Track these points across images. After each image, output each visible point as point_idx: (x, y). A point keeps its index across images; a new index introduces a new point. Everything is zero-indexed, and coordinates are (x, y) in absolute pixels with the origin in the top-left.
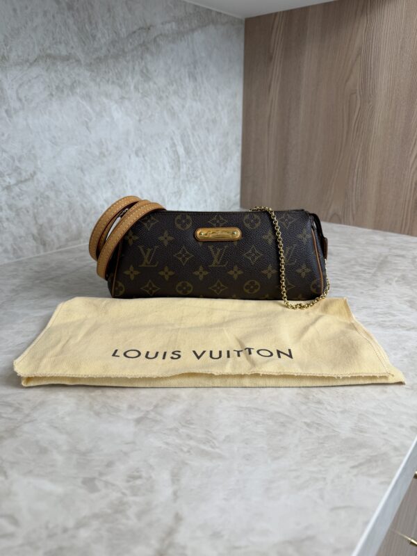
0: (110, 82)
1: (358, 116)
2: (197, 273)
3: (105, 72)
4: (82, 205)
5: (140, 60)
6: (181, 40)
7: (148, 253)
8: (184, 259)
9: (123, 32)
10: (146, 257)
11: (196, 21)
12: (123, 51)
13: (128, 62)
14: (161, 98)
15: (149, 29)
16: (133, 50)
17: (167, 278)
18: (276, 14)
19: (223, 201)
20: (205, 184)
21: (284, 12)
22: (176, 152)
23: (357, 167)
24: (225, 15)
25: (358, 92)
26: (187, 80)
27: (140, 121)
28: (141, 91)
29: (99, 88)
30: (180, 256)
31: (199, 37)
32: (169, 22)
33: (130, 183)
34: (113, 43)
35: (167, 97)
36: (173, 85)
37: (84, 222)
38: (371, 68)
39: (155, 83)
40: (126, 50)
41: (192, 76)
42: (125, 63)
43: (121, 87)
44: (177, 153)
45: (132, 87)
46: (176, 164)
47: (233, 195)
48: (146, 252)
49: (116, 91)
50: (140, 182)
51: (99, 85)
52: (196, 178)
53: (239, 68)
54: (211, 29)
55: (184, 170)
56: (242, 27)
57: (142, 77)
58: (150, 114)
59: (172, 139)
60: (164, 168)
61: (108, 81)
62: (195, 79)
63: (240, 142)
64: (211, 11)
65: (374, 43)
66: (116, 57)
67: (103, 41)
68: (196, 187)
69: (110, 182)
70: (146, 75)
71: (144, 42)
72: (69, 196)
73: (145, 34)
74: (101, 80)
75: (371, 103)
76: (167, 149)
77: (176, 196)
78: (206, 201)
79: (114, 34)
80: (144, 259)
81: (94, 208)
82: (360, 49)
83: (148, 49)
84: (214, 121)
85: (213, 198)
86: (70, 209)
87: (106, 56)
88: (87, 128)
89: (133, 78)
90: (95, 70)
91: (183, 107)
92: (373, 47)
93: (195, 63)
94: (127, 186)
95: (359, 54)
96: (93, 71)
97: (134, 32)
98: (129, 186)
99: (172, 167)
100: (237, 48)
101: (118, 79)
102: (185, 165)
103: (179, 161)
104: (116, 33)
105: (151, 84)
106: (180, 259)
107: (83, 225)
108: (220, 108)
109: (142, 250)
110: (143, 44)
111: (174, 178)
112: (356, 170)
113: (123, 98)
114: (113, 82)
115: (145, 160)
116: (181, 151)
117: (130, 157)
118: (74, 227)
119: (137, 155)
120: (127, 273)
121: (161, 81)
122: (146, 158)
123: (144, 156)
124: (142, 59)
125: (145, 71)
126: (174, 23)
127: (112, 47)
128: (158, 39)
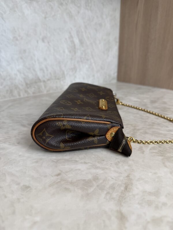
14: (61, 4)
20: (93, 65)
22: (73, 42)
27: (45, 18)
33: (38, 60)
46: (73, 49)
47: (112, 73)
52: (88, 60)
55: (79, 53)
58: (53, 14)
59: (70, 33)
60: (64, 52)
63: (118, 40)
68: (87, 66)
69: (22, 58)
76: (66, 39)
77: (72, 71)
78: (94, 76)
81: (9, 76)
84: (100, 25)
85: (99, 74)
88: (3, 18)
91: (79, 12)
94: (35, 62)
99: (70, 52)
102: (79, 51)
103: (75, 48)
108: (104, 17)
111: (71, 59)
116: (77, 41)
117: (37, 42)
119: (43, 40)
122: (50, 44)
123: (48, 43)
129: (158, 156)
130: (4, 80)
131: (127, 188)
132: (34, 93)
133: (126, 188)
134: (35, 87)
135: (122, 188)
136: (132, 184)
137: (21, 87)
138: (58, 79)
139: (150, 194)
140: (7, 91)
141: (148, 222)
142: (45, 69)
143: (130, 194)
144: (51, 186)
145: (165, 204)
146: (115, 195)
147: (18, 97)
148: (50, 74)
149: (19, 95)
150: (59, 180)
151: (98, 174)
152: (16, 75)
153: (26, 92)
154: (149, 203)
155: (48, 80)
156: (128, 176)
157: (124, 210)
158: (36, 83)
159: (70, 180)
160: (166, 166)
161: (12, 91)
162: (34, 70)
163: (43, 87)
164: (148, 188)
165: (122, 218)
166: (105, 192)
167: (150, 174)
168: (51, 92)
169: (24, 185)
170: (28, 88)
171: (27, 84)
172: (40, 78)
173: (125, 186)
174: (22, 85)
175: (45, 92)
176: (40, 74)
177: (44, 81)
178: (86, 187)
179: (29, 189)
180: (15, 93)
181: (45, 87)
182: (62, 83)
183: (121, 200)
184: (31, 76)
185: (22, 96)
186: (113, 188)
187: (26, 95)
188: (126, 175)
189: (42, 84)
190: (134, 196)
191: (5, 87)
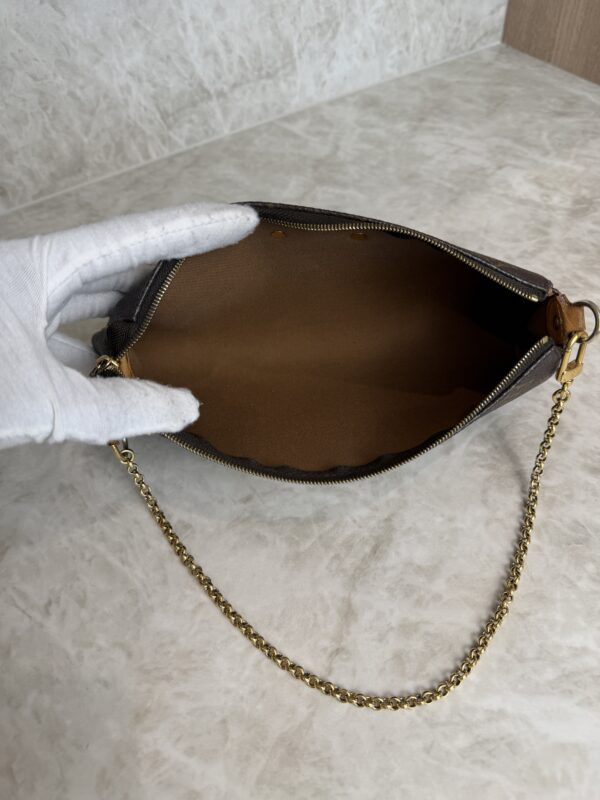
19: (457, 30)
33: (193, 18)
37: (87, 130)
47: (486, 9)
50: (219, 10)
69: (136, 25)
77: (322, 35)
78: (406, 36)
81: (106, 96)
85: (427, 27)
94: (184, 28)
98: (190, 27)
107: (86, 140)
129: (482, 466)
130: (92, 113)
131: (377, 550)
132: (189, 141)
133: (375, 550)
134: (191, 121)
135: (368, 549)
136: (390, 540)
137: (148, 129)
138: (269, 76)
139: (419, 570)
140: (107, 147)
141: (392, 629)
142: (221, 49)
143: (379, 565)
145: (437, 597)
146: (349, 563)
147: (143, 162)
148: (241, 61)
149: (147, 156)
150: (247, 514)
151: (326, 507)
152: (127, 89)
153: (166, 140)
154: (409, 591)
155: (235, 86)
156: (388, 520)
157: (357, 599)
158: (194, 104)
159: (269, 515)
160: (485, 502)
161: (120, 148)
162: (184, 61)
163: (219, 116)
164: (421, 555)
165: (349, 613)
166: (332, 554)
167: (439, 520)
168: (246, 126)
170: (170, 127)
171: (165, 115)
172: (207, 85)
173: (374, 544)
174: (151, 122)
175: (226, 131)
176: (204, 71)
177: (221, 94)
178: (297, 539)
179: (189, 531)
180: (133, 149)
181: (225, 112)
182: (283, 86)
183: (357, 577)
184: (174, 84)
185: (154, 157)
186: (348, 545)
187: (167, 152)
188: (386, 516)
189: (214, 104)
190: (385, 570)
191: (97, 137)
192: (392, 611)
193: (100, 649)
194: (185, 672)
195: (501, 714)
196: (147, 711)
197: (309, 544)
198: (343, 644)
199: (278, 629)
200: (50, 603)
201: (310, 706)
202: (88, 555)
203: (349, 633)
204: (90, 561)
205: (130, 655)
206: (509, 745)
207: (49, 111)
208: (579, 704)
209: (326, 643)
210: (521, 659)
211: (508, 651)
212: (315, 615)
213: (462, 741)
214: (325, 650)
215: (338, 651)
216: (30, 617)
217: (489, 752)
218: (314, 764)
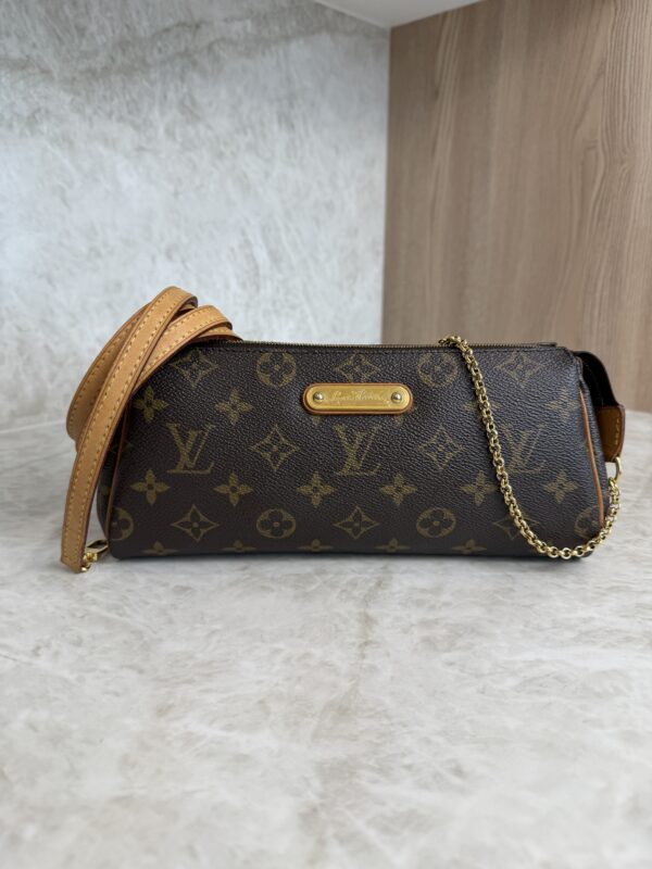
0: (114, 117)
1: (599, 191)
2: (305, 490)
3: (104, 97)
4: (47, 347)
5: (179, 83)
6: (264, 54)
7: (190, 442)
8: (275, 456)
9: (144, 28)
10: (185, 451)
11: (294, 23)
12: (144, 61)
13: (152, 83)
14: (221, 156)
15: (198, 26)
16: (163, 62)
17: (234, 499)
18: (445, 15)
20: (310, 320)
21: (459, 10)
22: (251, 258)
23: (599, 288)
24: (352, 18)
25: (600, 144)
26: (275, 127)
27: (176, 194)
28: (179, 139)
29: (91, 126)
30: (267, 448)
31: (299, 50)
32: (240, 19)
34: (123, 45)
35: (233, 153)
36: (246, 133)
37: (52, 377)
38: (624, 97)
39: (209, 127)
40: (149, 60)
41: (286, 121)
42: (146, 84)
43: (136, 127)
44: (254, 260)
45: (161, 130)
46: (252, 279)
48: (185, 438)
49: (127, 136)
51: (90, 119)
52: (293, 307)
53: (379, 114)
54: (325, 40)
55: (268, 290)
56: (386, 43)
57: (183, 113)
58: (197, 182)
59: (243, 233)
60: (227, 286)
61: (110, 115)
62: (292, 127)
63: (381, 248)
64: (323, 8)
65: (629, 51)
66: (128, 72)
67: (100, 40)
70: (191, 112)
71: (187, 49)
72: (20, 329)
73: (189, 37)
74: (95, 113)
75: (625, 166)
76: (232, 250)
79: (125, 30)
80: (179, 455)
81: (75, 353)
82: (603, 63)
83: (194, 63)
84: (330, 207)
86: (21, 354)
87: (106, 69)
88: (64, 200)
89: (163, 114)
90: (84, 93)
91: (267, 175)
92: (629, 57)
93: (291, 98)
95: (601, 73)
96: (79, 94)
97: (167, 30)
99: (244, 286)
100: (375, 78)
101: (130, 112)
102: (269, 283)
103: (257, 274)
104: (128, 27)
105: (201, 127)
106: (267, 455)
107: (50, 387)
108: (341, 183)
109: (175, 433)
110: (186, 54)
112: (598, 295)
113: (140, 149)
114: (121, 119)
115: (186, 267)
116: (262, 256)
117: (153, 259)
118: (29, 390)
119: (169, 256)
120: (138, 487)
121: (223, 124)
122: (188, 264)
123: (183, 262)
124: (182, 79)
125: (188, 103)
126: (249, 24)
127: (120, 51)
128: (216, 47)
131: (381, 584)
133: (379, 584)
135: (372, 585)
136: (391, 578)
139: (423, 591)
141: (412, 625)
143: (386, 592)
144: (231, 585)
145: (446, 604)
146: (357, 593)
154: (419, 603)
156: (384, 568)
157: (372, 612)
164: (422, 583)
165: (368, 620)
166: (339, 590)
169: (177, 587)
173: (376, 581)
178: (301, 585)
179: (189, 591)
183: (366, 600)
186: (353, 584)
190: (393, 594)
191: (60, 386)
192: (409, 616)
193: (105, 672)
194: (209, 675)
195: (539, 661)
196: (170, 707)
197: (313, 587)
198: (370, 638)
199: (300, 637)
200: (38, 648)
201: (351, 680)
202: (79, 614)
203: (373, 632)
204: (82, 617)
205: (141, 672)
206: (557, 678)
207: (25, 357)
208: (605, 647)
209: (354, 640)
210: (540, 629)
211: (526, 626)
212: (336, 625)
213: (511, 682)
214: (354, 644)
215: (366, 643)
216: (15, 660)
217: (541, 685)
218: (371, 717)
